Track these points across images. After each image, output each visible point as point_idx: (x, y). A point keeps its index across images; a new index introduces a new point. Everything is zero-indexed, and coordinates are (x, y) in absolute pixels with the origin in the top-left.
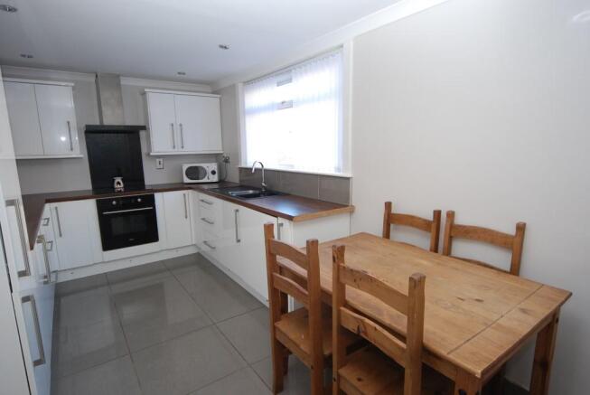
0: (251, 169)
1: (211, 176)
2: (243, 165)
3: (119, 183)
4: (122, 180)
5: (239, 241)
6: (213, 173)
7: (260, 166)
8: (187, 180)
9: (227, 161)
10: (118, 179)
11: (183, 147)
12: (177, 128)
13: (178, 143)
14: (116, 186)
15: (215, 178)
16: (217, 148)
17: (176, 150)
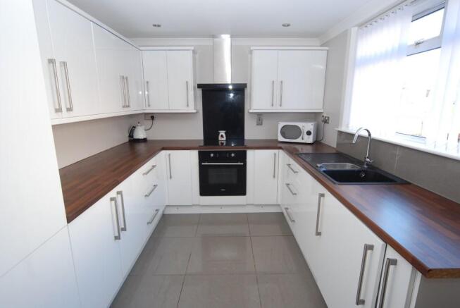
0: (353, 135)
1: (306, 136)
2: (343, 129)
3: (222, 136)
4: (225, 133)
5: (318, 234)
6: (309, 133)
7: (366, 134)
8: (281, 139)
9: (326, 121)
10: (222, 133)
11: (281, 105)
12: (277, 86)
13: (277, 101)
14: (220, 138)
15: (310, 139)
16: (316, 107)
17: (274, 107)
